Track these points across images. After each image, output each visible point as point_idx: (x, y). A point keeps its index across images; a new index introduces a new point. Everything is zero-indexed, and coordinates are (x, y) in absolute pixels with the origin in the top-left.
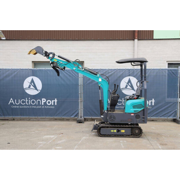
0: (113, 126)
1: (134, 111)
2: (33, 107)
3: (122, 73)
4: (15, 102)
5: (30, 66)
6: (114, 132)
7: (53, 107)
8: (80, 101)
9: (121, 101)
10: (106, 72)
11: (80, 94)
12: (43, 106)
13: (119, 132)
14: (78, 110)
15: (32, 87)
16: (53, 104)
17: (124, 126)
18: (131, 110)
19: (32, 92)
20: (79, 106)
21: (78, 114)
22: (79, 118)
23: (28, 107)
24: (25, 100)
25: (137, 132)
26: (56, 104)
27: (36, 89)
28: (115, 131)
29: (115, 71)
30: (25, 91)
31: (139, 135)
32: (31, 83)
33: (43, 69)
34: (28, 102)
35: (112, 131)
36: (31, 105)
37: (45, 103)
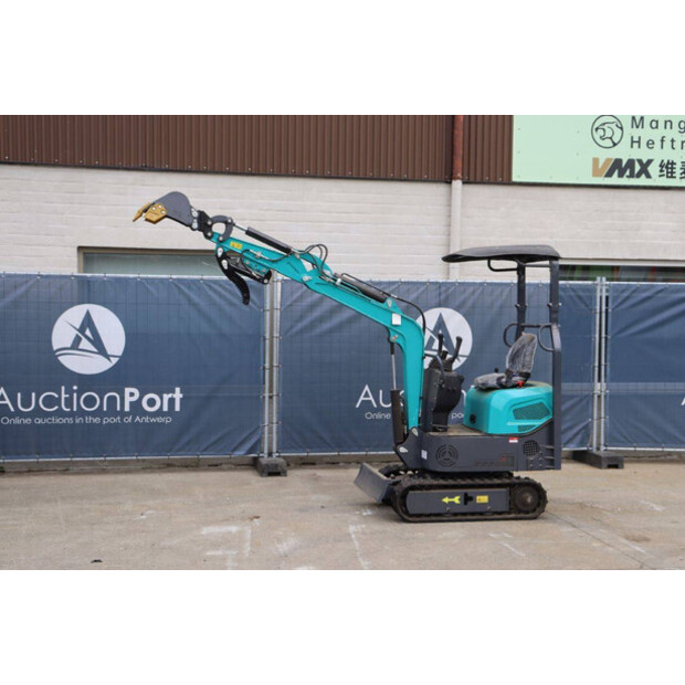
0: (451, 482)
1: (520, 428)
2: (89, 420)
3: (415, 295)
4: (15, 405)
5: (69, 265)
6: (453, 503)
7: (168, 420)
8: (267, 395)
11: (267, 371)
12: (128, 414)
13: (469, 503)
14: (258, 428)
15: (85, 344)
16: (165, 409)
17: (488, 481)
18: (509, 424)
19: (86, 364)
20: (263, 413)
21: (260, 441)
22: (265, 459)
23: (70, 420)
24: (56, 396)
25: (529, 500)
26: (177, 408)
27: (101, 351)
28: (456, 500)
29: (394, 287)
30: (60, 358)
31: (534, 510)
32: (82, 330)
33: (131, 276)
34: (69, 402)
35: (446, 500)
36: (81, 413)
37: (136, 405)
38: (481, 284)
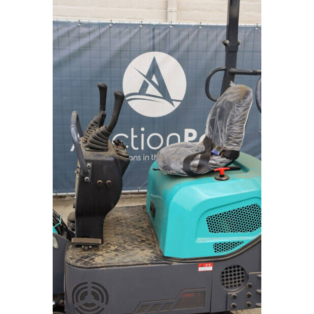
1: (218, 247)
3: (125, 40)
9: (127, 137)
10: (68, 33)
18: (200, 240)
29: (103, 30)
38: (197, 27)
